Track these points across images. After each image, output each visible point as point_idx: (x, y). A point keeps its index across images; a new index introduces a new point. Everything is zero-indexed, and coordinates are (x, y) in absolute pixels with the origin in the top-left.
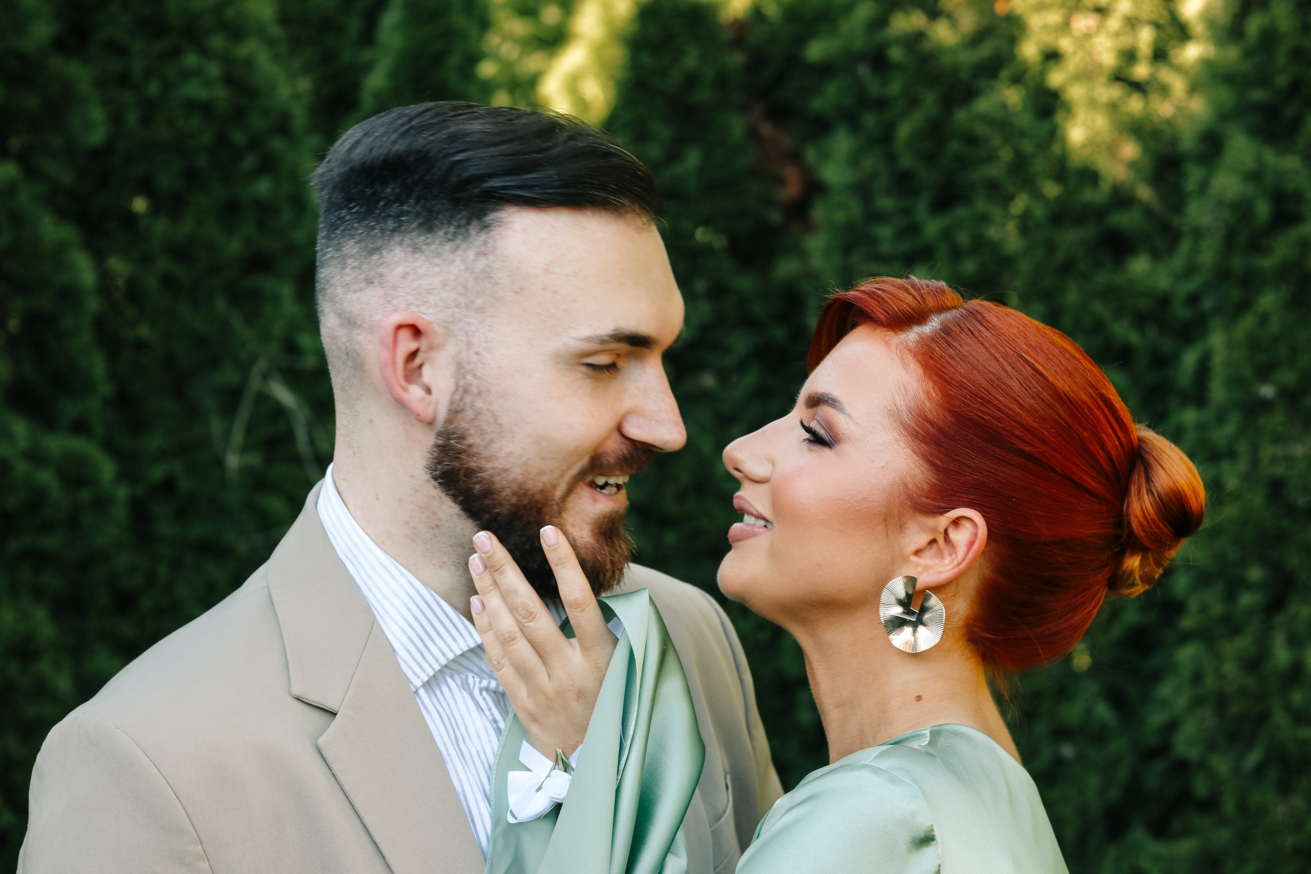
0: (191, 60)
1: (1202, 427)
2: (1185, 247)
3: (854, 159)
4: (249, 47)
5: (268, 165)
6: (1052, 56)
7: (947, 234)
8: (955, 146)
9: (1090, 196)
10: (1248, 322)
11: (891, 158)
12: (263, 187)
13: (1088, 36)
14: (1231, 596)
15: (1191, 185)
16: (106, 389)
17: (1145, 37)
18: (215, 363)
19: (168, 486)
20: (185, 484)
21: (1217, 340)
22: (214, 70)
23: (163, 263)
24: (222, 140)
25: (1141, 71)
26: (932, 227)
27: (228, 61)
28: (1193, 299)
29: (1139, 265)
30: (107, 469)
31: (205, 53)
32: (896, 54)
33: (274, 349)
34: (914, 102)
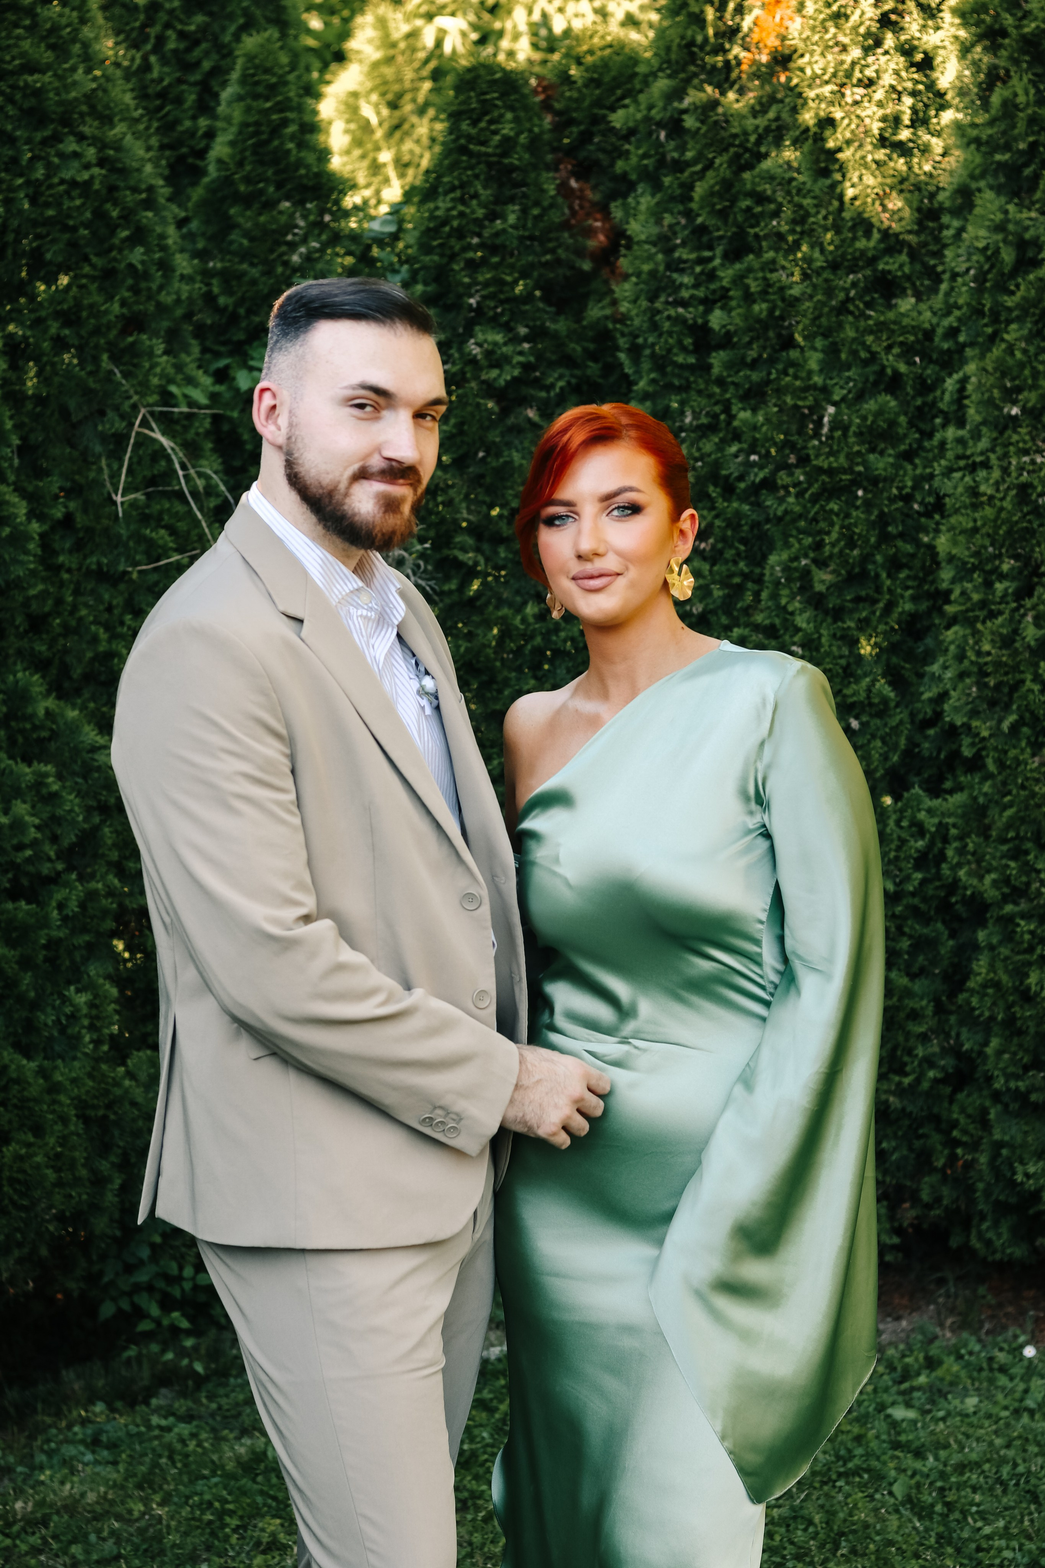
0: (71, 145)
1: (960, 441)
2: (944, 287)
3: (656, 215)
4: (120, 128)
5: (139, 236)
6: (829, 122)
7: (739, 280)
8: (745, 203)
9: (861, 244)
10: (997, 351)
11: (689, 214)
12: (137, 256)
13: (856, 103)
14: (988, 584)
15: (948, 233)
16: (16, 441)
17: (908, 101)
18: (102, 413)
19: (68, 520)
20: (80, 520)
21: (971, 368)
22: (91, 153)
23: (54, 328)
24: (100, 215)
25: (904, 135)
26: (726, 275)
27: (102, 145)
28: (952, 332)
29: (906, 304)
30: (21, 509)
31: (81, 138)
32: (690, 122)
33: (153, 398)
34: (709, 165)
